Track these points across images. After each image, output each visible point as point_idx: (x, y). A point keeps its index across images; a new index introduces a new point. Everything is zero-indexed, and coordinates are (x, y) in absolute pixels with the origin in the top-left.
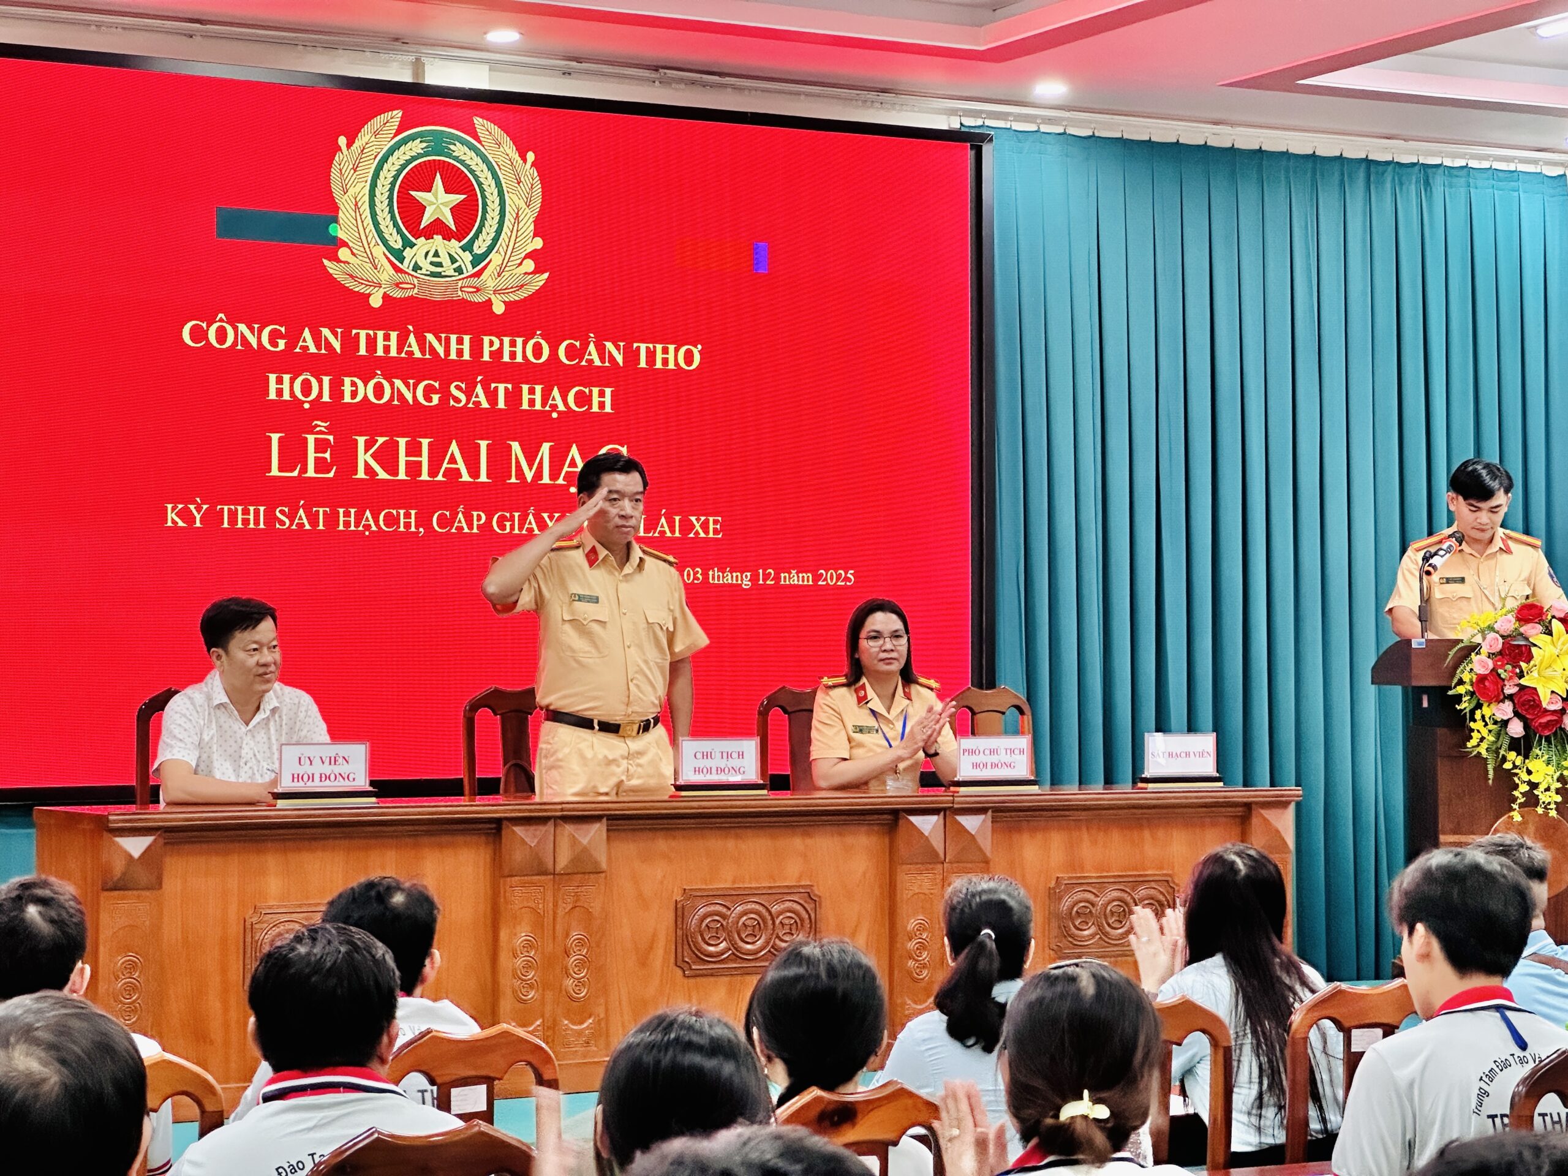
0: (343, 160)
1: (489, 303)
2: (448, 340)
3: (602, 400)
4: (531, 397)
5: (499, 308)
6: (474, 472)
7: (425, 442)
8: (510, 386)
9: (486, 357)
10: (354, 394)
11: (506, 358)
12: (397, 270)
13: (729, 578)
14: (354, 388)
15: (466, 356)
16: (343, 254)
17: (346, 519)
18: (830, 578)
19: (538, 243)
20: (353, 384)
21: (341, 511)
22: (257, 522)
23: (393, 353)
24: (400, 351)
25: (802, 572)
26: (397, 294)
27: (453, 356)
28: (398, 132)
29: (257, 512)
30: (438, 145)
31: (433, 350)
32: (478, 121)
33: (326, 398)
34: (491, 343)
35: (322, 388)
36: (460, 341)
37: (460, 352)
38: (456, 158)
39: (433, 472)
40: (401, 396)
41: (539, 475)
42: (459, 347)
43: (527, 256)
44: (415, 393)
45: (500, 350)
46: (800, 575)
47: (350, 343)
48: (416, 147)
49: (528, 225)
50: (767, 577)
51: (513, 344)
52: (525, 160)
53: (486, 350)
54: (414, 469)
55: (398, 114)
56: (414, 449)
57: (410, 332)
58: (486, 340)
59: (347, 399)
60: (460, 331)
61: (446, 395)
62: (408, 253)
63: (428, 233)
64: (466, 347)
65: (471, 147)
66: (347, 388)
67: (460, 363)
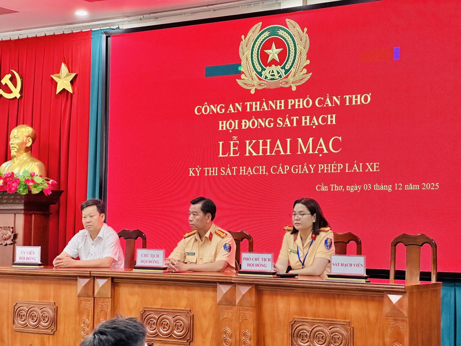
0: (243, 43)
1: (291, 87)
2: (276, 102)
3: (332, 119)
4: (306, 121)
5: (294, 89)
6: (285, 151)
7: (268, 141)
8: (298, 117)
9: (290, 108)
10: (245, 126)
11: (297, 107)
12: (260, 79)
13: (383, 188)
14: (245, 124)
15: (283, 108)
16: (243, 76)
17: (243, 171)
18: (427, 186)
19: (308, 62)
20: (245, 122)
21: (241, 168)
22: (215, 173)
23: (258, 110)
24: (260, 108)
25: (414, 185)
26: (260, 88)
27: (278, 108)
28: (260, 30)
29: (215, 169)
30: (274, 31)
31: (271, 107)
32: (287, 20)
33: (237, 128)
34: (291, 102)
35: (235, 125)
36: (281, 103)
37: (280, 107)
38: (280, 36)
39: (271, 152)
40: (261, 125)
41: (308, 150)
42: (280, 105)
43: (304, 68)
44: (265, 123)
45: (295, 104)
46: (414, 186)
47: (244, 107)
48: (267, 34)
49: (304, 56)
50: (399, 187)
51: (299, 101)
52: (303, 31)
53: (290, 104)
54: (264, 151)
55: (261, 23)
56: (265, 144)
57: (263, 101)
58: (290, 101)
59: (243, 128)
60: (280, 99)
61: (275, 122)
62: (263, 73)
63: (270, 65)
64: (283, 104)
65: (285, 30)
66: (243, 124)
67: (281, 111)
